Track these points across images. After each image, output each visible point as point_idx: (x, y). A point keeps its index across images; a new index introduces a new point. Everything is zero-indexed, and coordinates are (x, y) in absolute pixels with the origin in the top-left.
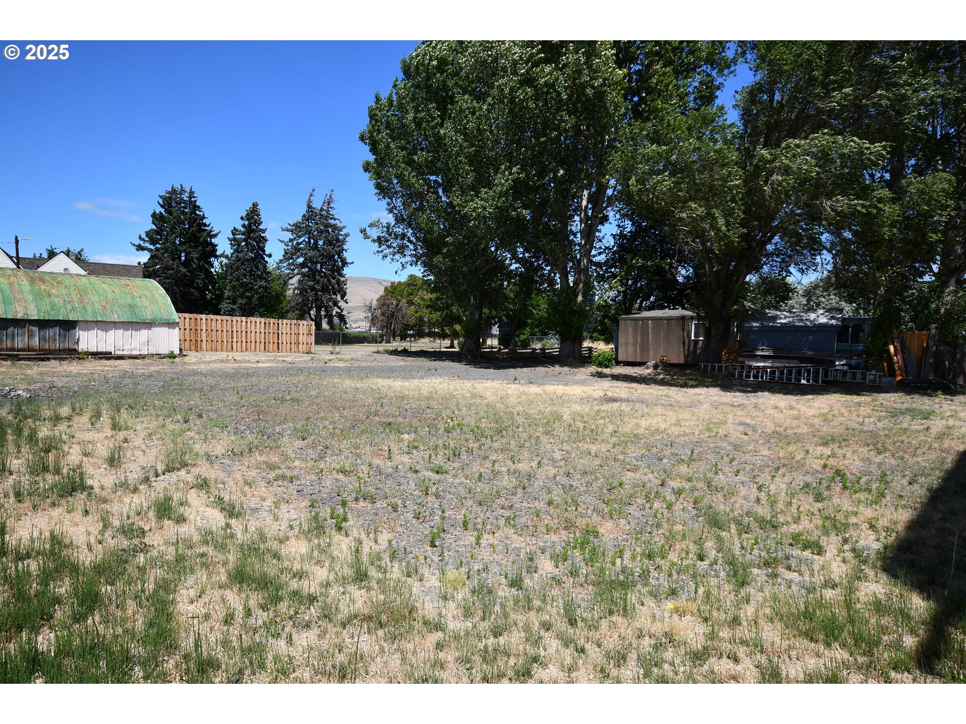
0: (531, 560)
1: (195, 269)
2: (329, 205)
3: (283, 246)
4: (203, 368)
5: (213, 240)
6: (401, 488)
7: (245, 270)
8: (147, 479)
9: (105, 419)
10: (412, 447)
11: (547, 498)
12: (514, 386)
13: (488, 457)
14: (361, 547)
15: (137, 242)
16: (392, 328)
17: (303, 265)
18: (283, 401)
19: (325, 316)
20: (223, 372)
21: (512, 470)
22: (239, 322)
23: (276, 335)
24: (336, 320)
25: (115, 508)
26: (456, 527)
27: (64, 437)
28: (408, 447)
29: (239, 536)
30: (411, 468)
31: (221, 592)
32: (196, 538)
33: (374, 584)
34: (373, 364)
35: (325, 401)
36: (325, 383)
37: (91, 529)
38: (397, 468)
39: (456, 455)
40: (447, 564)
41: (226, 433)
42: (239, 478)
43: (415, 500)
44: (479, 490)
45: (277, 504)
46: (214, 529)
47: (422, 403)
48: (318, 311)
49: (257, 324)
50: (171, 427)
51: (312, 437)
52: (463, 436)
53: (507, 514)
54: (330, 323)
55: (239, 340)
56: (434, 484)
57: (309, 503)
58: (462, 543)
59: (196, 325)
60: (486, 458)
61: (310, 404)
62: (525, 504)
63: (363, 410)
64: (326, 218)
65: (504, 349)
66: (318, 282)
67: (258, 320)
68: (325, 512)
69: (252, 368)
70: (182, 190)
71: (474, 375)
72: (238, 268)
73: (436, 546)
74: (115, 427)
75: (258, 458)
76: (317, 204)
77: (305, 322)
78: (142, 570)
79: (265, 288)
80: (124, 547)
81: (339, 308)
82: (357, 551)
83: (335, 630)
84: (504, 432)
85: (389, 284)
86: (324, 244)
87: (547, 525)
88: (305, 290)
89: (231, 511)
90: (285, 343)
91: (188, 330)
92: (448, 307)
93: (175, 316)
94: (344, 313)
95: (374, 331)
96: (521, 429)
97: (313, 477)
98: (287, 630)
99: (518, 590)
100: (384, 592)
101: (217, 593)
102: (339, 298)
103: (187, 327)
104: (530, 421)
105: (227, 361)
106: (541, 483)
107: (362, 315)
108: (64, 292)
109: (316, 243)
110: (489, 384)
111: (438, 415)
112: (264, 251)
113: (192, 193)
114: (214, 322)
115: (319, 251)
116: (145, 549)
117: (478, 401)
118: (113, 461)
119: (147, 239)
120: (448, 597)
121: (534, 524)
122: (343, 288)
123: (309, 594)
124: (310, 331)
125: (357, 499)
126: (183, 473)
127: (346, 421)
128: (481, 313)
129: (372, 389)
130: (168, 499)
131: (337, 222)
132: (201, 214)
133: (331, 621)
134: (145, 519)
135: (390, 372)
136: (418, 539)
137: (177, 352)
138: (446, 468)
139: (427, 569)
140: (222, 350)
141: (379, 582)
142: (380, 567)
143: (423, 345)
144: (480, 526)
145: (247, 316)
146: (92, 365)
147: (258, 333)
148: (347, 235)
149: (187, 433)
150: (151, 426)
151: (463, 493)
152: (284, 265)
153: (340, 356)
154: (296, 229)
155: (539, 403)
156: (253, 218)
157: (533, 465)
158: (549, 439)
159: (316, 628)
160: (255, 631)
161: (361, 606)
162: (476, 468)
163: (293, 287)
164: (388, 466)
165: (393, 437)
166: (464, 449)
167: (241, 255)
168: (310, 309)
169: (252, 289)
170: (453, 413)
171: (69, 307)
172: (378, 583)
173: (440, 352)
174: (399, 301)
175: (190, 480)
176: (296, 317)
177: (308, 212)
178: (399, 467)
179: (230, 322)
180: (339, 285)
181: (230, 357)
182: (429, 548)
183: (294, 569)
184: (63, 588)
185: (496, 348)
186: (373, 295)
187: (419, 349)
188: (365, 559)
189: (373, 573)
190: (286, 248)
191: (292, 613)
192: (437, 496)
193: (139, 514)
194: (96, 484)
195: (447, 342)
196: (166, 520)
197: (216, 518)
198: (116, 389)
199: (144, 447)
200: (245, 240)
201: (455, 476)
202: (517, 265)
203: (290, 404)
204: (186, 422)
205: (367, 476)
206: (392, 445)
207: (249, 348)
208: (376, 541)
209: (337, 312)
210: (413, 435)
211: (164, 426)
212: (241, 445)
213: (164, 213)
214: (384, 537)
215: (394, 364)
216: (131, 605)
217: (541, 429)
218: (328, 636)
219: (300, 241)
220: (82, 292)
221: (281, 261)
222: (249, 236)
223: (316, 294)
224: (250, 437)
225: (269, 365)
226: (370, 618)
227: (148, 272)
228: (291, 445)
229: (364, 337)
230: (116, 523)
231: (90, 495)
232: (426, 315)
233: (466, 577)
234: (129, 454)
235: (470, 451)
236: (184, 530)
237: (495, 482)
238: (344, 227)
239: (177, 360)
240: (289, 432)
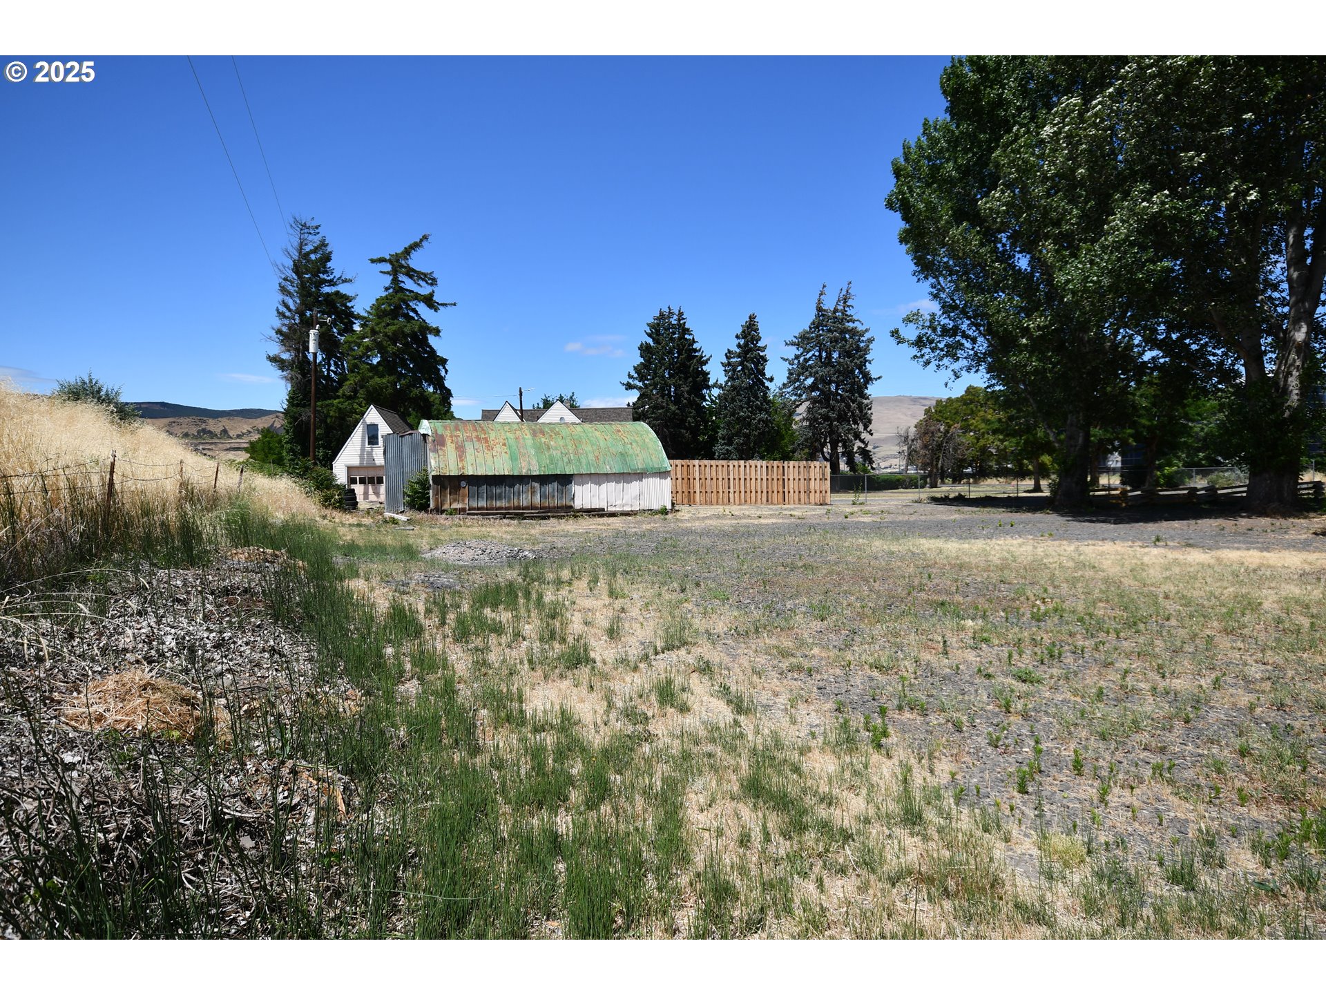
0: (1211, 844)
1: (685, 406)
2: (845, 303)
3: (787, 365)
4: (697, 525)
5: (705, 368)
6: (966, 698)
7: (741, 401)
8: (646, 657)
9: (602, 584)
10: (979, 640)
11: (1238, 743)
12: (1155, 551)
13: (1112, 664)
14: (911, 776)
15: (626, 380)
16: (940, 465)
17: (813, 387)
18: (794, 568)
19: (843, 454)
20: (720, 531)
21: (1160, 689)
22: (737, 468)
23: (781, 482)
24: (858, 458)
25: (616, 685)
26: (1061, 769)
27: (567, 603)
28: (974, 638)
29: (750, 737)
30: (980, 671)
31: (734, 804)
32: (702, 733)
33: (932, 831)
34: (913, 518)
35: (848, 569)
36: (847, 544)
37: (597, 708)
38: (958, 668)
39: (1053, 655)
40: (1049, 823)
41: (727, 606)
42: (746, 664)
43: (988, 718)
44: (1099, 715)
45: (793, 703)
46: (722, 725)
47: (992, 575)
48: (834, 448)
49: (757, 468)
50: (667, 596)
51: (834, 618)
52: (1064, 628)
53: (1156, 759)
54: (850, 462)
55: (737, 490)
56: (1019, 697)
57: (835, 706)
58: (1073, 795)
59: (688, 474)
60: (1108, 665)
61: (829, 573)
62: (1190, 747)
63: (902, 582)
64: (842, 321)
65: (1131, 491)
66: (833, 409)
67: (759, 463)
68: (857, 720)
69: (754, 525)
70: (670, 313)
71: (1078, 532)
72: (733, 400)
73: (1027, 793)
74: (612, 594)
75: (767, 641)
76: (829, 304)
77: (817, 463)
78: (648, 761)
79: (766, 422)
80: (629, 732)
81: (862, 441)
82: (905, 781)
83: (880, 885)
84: (1141, 626)
85: (934, 403)
86: (840, 357)
87: (1240, 790)
88: (816, 420)
89: (740, 706)
90: (792, 491)
91: (680, 480)
92: (1029, 429)
93: (667, 464)
94: (869, 448)
95: (912, 471)
96: (1173, 622)
97: (838, 671)
98: (816, 869)
99: (1186, 890)
100: (949, 846)
101: (730, 806)
102: (861, 428)
103: (679, 476)
104: (1192, 609)
105: (723, 517)
106: (1222, 717)
107: (895, 449)
108: (561, 443)
109: (829, 356)
110: (1108, 547)
111: (1020, 592)
112: (764, 374)
113: (681, 314)
114: (708, 469)
115: (833, 366)
116: (649, 738)
117: (1089, 573)
118: (613, 633)
119: (636, 375)
120: (1055, 875)
121: (1211, 784)
122: (866, 414)
123: (841, 828)
124: (823, 474)
125: (900, 708)
126: (683, 652)
127: (879, 597)
128: (1087, 435)
129: (913, 553)
130: (669, 682)
131: (857, 324)
132: (691, 337)
133: (873, 871)
134: (648, 704)
135: (938, 530)
136: (997, 778)
137: (669, 507)
138: (1038, 673)
139: (1015, 826)
140: (717, 503)
141: (940, 830)
142: (940, 812)
143: (988, 489)
144: (1105, 773)
145: (746, 459)
146: (586, 523)
147: (759, 480)
148: (870, 341)
149: (685, 605)
150: (647, 594)
151: (1071, 716)
152: (788, 390)
153: (865, 508)
154: (803, 341)
155: (1209, 580)
156: (749, 334)
157: (1203, 682)
158: (1235, 641)
159: (854, 877)
160: (777, 862)
161: (915, 859)
162: (1091, 679)
163: (801, 417)
164: (944, 665)
165: (949, 623)
166: (1067, 647)
167: (737, 383)
168: (824, 445)
169: (749, 424)
170: (1046, 591)
171: (566, 460)
172: (939, 832)
173: (1018, 498)
174: (950, 427)
175: (691, 662)
176: (804, 457)
177: (817, 316)
178: (961, 667)
179: (726, 467)
180: (861, 411)
181: (727, 512)
182: (1016, 793)
183: (821, 790)
184: (577, 768)
185: (1116, 489)
186: (909, 420)
187: (983, 495)
188: (918, 795)
189: (930, 815)
190: (790, 367)
191: (821, 849)
192: (1025, 716)
193: (641, 696)
194: (598, 659)
195: (1029, 483)
196: (668, 707)
197: (722, 713)
198: (611, 549)
199: (641, 620)
200: (741, 363)
201: (1055, 689)
202: (1155, 353)
203: (802, 572)
204: (683, 591)
205: (913, 676)
206: (948, 635)
207: (748, 500)
208: (932, 771)
209: (859, 448)
210: (980, 622)
211: (660, 595)
212: (745, 624)
213: (652, 344)
214: (944, 767)
215: (944, 517)
216: (639, 801)
217: (1215, 624)
218: (871, 892)
219: (808, 356)
220: (577, 442)
221: (784, 385)
222: (745, 357)
223: (830, 425)
224: (756, 614)
225: (774, 521)
226: (930, 880)
227: (637, 413)
228: (808, 627)
229: (898, 480)
230: (620, 704)
231: (593, 668)
232: (994, 444)
233: (1086, 850)
234: (627, 625)
235: (1078, 652)
236: (689, 721)
237: (1129, 705)
238: (867, 330)
239: (670, 516)
240: (803, 609)
